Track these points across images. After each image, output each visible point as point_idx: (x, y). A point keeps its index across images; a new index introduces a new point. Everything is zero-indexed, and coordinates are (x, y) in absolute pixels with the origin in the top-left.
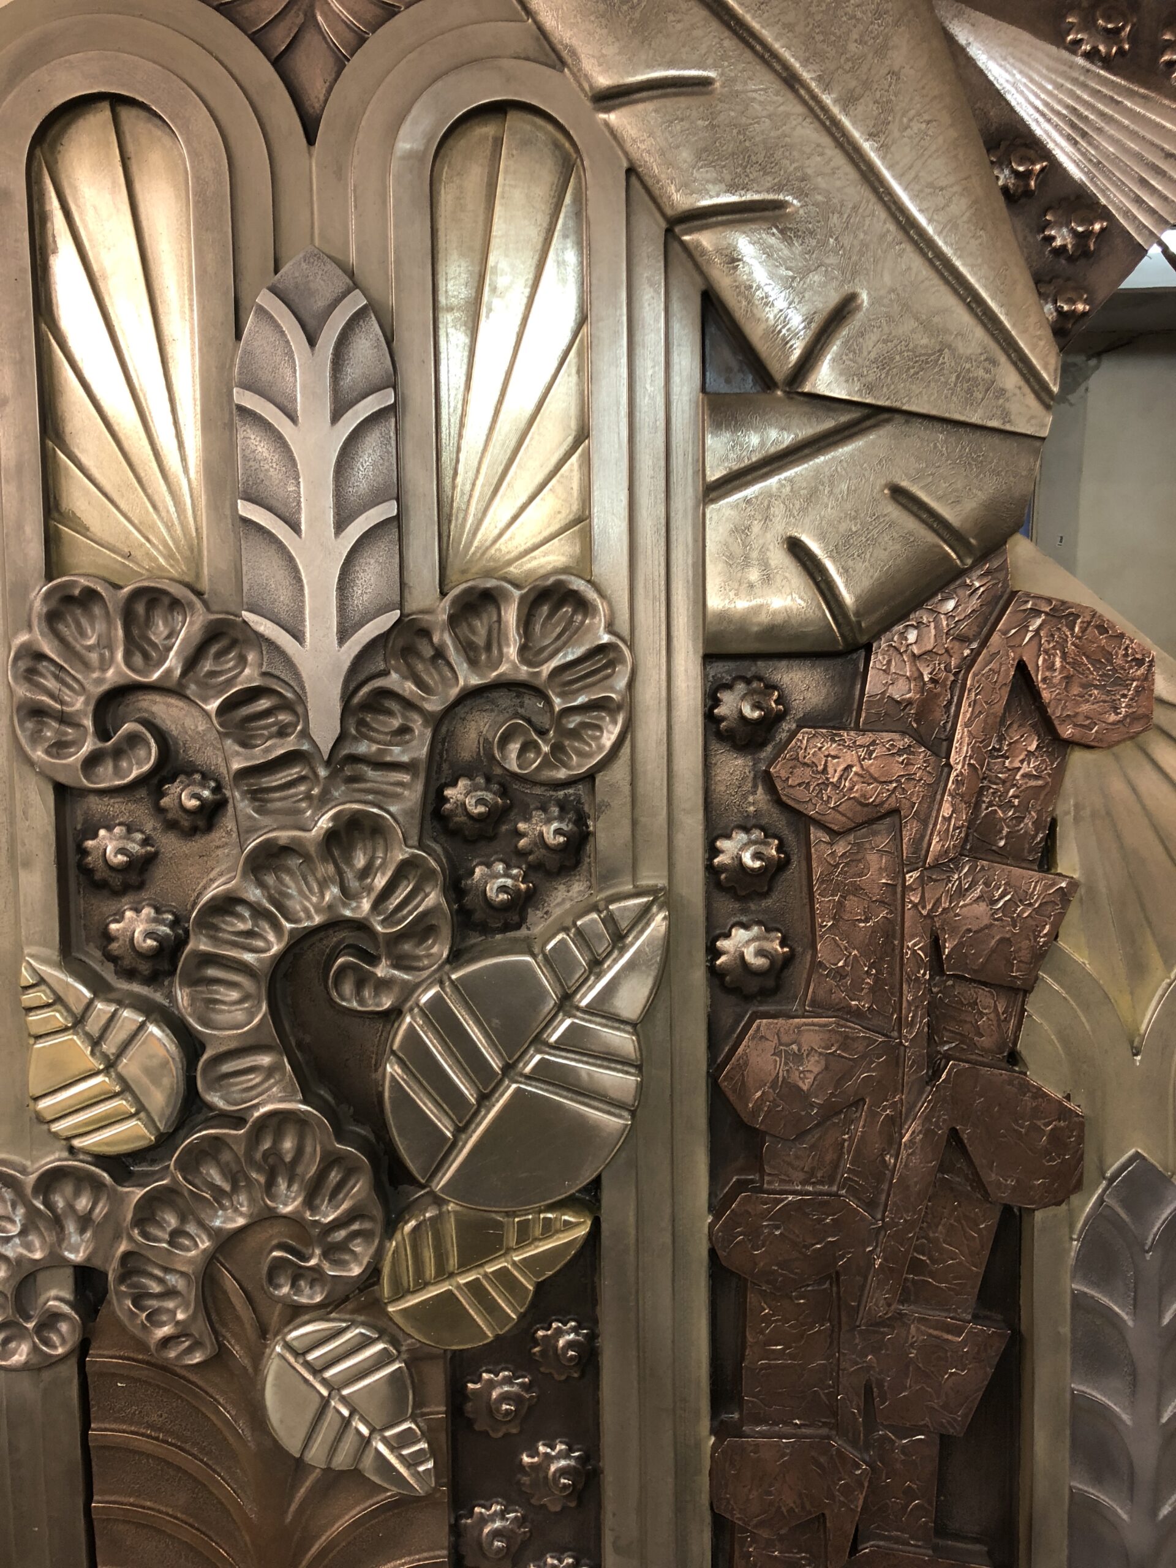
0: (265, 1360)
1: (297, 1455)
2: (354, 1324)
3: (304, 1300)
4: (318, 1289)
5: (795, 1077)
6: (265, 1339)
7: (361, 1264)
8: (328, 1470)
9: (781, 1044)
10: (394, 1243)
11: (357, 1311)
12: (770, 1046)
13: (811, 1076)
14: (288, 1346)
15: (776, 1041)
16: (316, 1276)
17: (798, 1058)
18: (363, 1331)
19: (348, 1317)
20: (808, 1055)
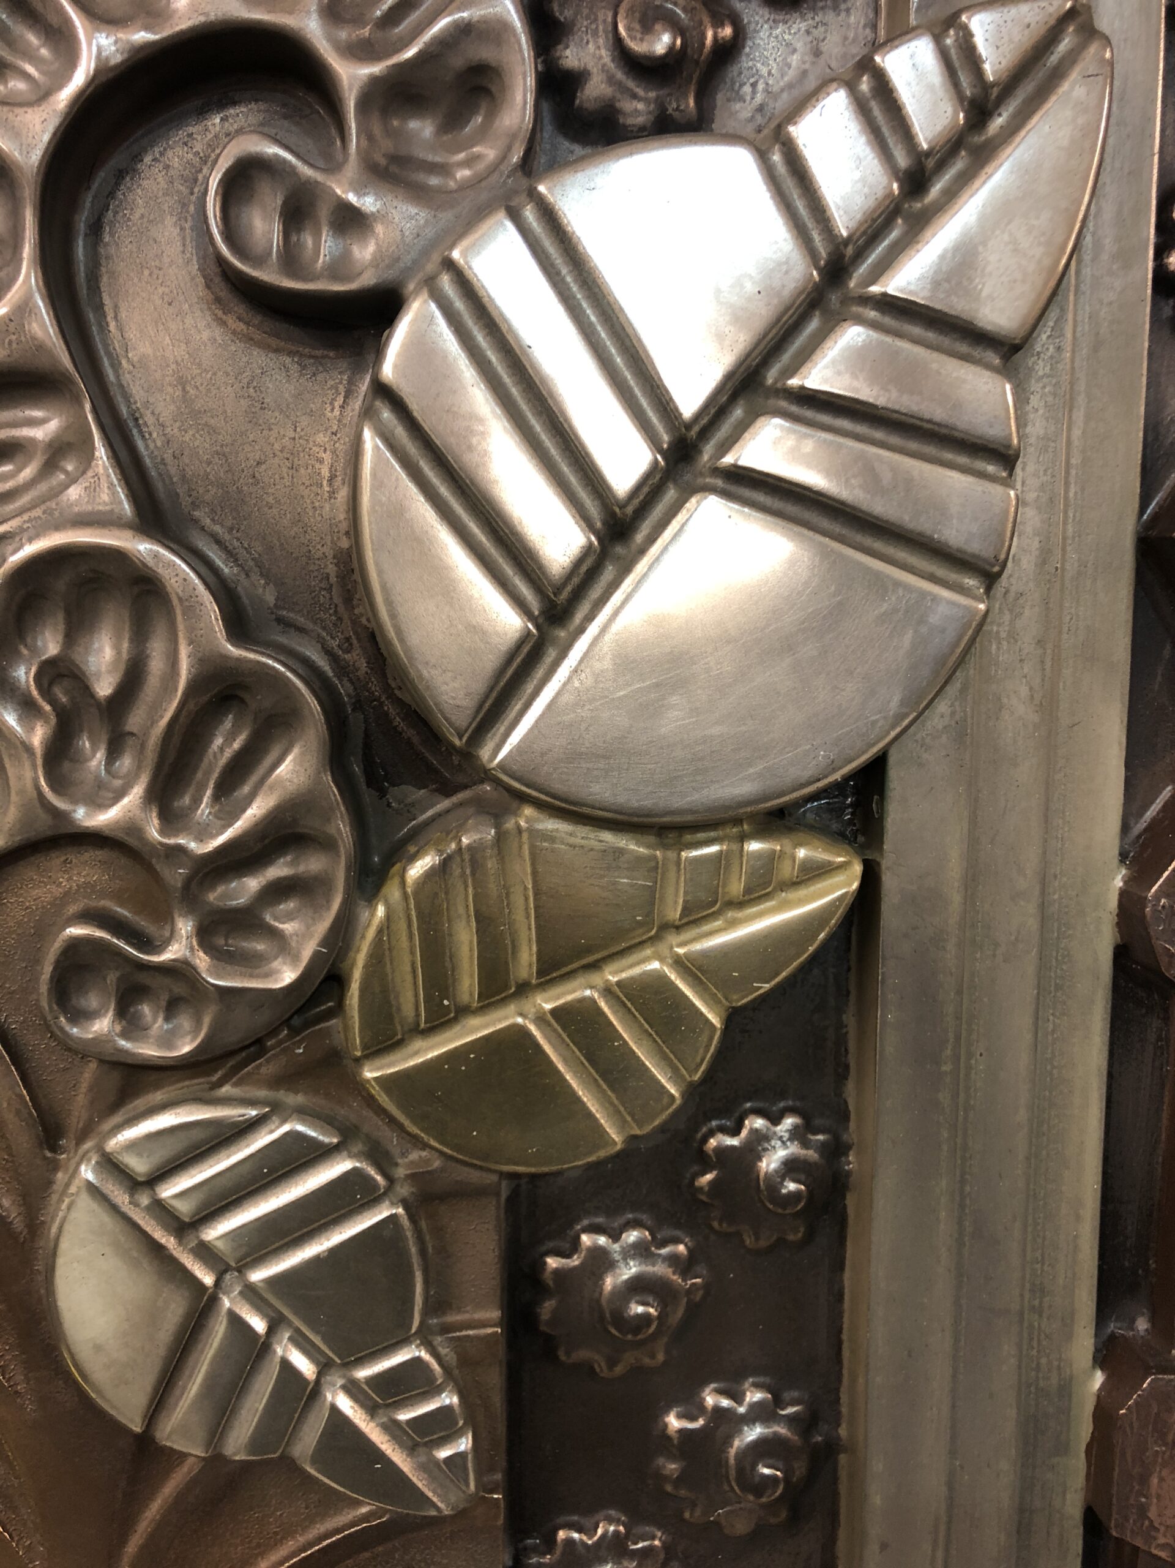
0: (55, 1197)
1: (137, 1429)
2: (276, 1111)
3: (149, 1051)
4: (184, 1021)
6: (54, 1148)
7: (295, 958)
8: (215, 1460)
10: (381, 911)
11: (286, 1080)
14: (110, 1165)
16: (179, 989)
18: (300, 1128)
19: (262, 1093)
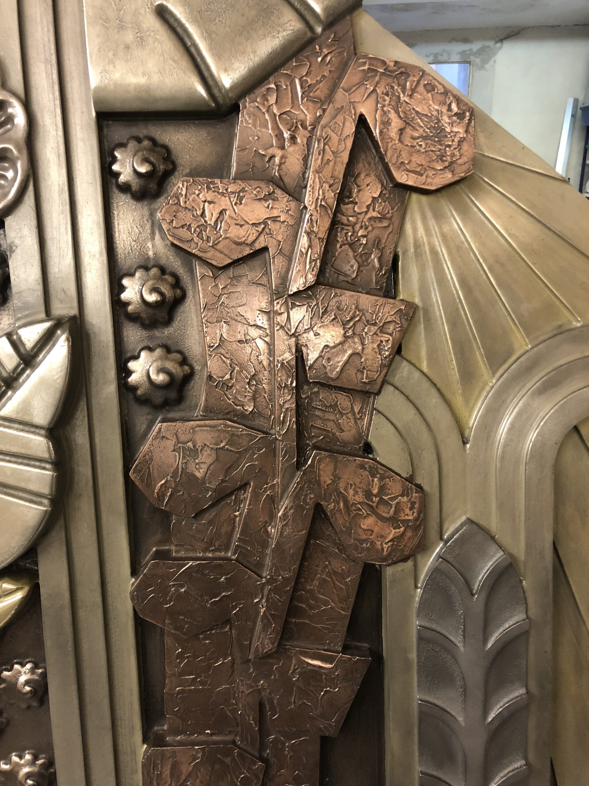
5: (191, 468)
9: (179, 442)
12: (170, 444)
13: (204, 467)
15: (174, 440)
17: (194, 452)
20: (201, 450)
